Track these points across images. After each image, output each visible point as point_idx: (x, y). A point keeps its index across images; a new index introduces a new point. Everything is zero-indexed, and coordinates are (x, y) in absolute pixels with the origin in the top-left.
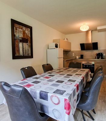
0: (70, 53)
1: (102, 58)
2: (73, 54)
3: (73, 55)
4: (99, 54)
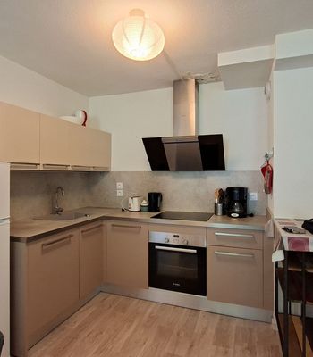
0: (105, 180)
1: (244, 214)
2: (120, 185)
4: (230, 190)
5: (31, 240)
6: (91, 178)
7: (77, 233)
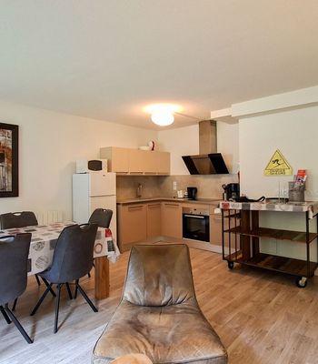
2: (175, 183)
3: (175, 188)
5: (124, 204)
6: (159, 179)
7: (145, 206)
